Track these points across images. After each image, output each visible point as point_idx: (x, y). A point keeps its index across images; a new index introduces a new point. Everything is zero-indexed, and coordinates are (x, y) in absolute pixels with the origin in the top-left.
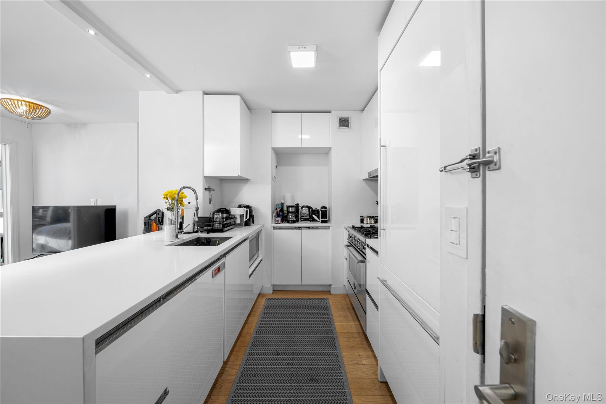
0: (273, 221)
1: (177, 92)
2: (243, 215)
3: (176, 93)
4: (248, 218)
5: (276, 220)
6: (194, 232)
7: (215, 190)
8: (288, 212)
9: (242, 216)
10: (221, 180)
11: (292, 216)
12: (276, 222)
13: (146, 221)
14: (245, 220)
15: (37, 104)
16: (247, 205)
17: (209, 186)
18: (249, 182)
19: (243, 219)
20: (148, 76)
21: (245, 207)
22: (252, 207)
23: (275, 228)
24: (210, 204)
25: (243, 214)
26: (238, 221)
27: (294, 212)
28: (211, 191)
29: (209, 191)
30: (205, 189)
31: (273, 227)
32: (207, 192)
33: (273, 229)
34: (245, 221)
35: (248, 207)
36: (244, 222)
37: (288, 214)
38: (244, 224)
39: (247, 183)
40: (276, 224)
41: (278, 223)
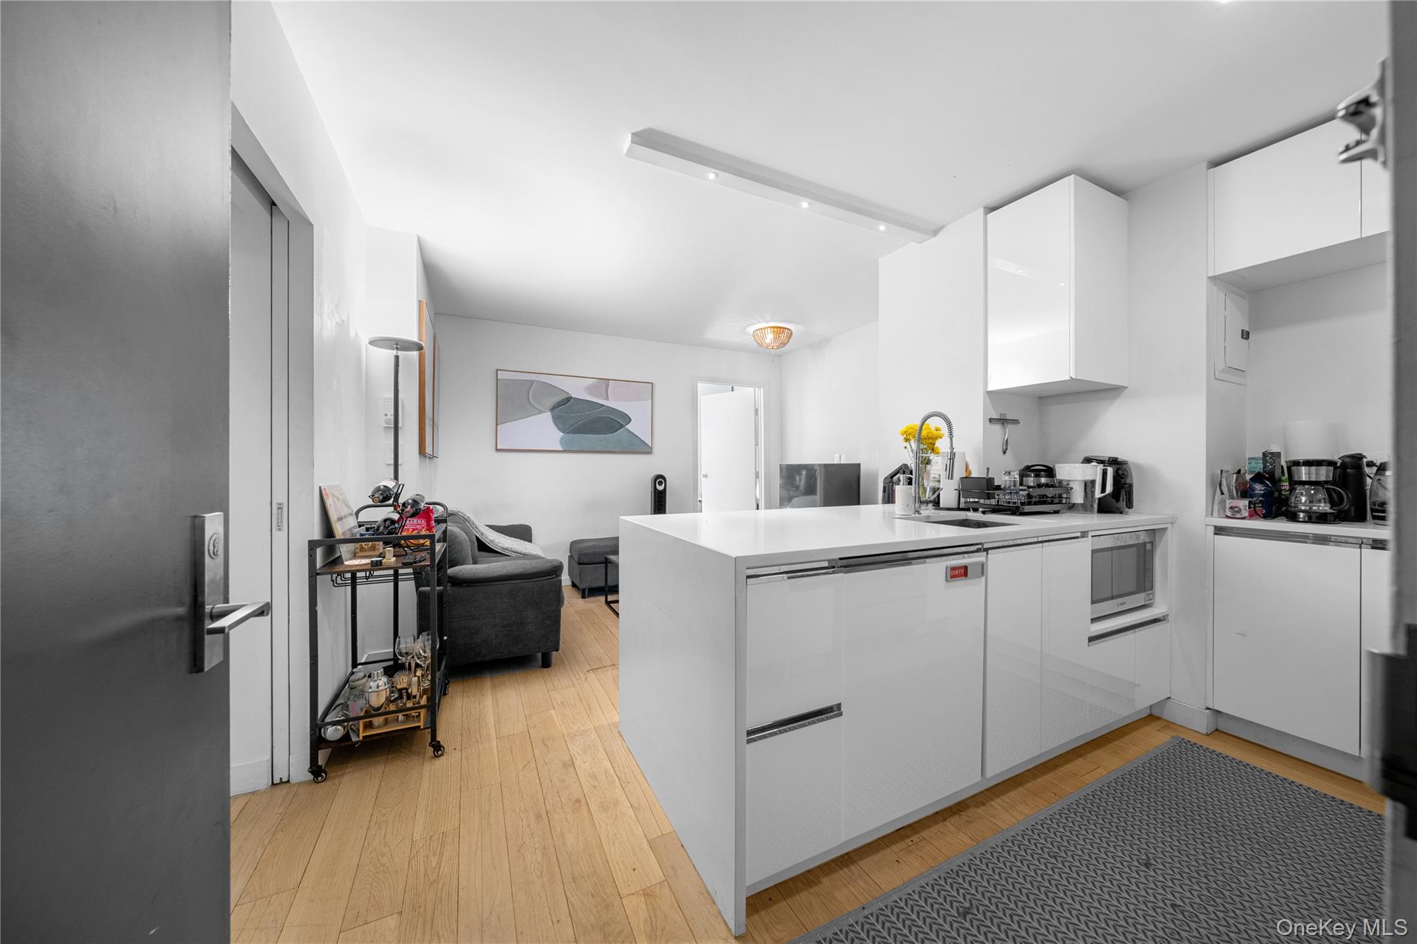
0: (1216, 507)
1: (935, 232)
2: (1093, 482)
3: (935, 236)
4: (1109, 489)
5: (1228, 506)
6: (959, 509)
7: (1019, 423)
8: (1294, 483)
9: (1089, 486)
10: (1040, 397)
11: (1308, 495)
12: (1229, 514)
13: (886, 485)
14: (1098, 495)
15: (784, 328)
16: (1109, 458)
17: (1001, 415)
18: (1122, 395)
19: (1093, 492)
20: (882, 228)
21: (1101, 462)
22: (1130, 464)
23: (1219, 531)
24: (1004, 453)
25: (1091, 478)
26: (1078, 497)
27: (1326, 482)
28: (1005, 424)
29: (1003, 424)
30: (990, 419)
31: (1215, 527)
32: (997, 428)
33: (1215, 534)
34: (1099, 499)
35: (1113, 462)
36: (1097, 501)
37: (1292, 490)
38: (1096, 506)
39: (1116, 398)
40: (1228, 517)
41: (1238, 516)
